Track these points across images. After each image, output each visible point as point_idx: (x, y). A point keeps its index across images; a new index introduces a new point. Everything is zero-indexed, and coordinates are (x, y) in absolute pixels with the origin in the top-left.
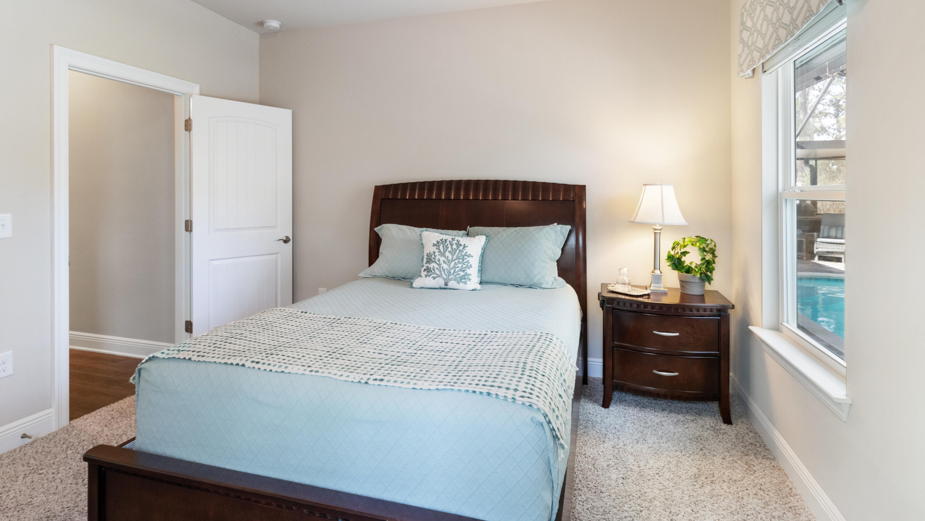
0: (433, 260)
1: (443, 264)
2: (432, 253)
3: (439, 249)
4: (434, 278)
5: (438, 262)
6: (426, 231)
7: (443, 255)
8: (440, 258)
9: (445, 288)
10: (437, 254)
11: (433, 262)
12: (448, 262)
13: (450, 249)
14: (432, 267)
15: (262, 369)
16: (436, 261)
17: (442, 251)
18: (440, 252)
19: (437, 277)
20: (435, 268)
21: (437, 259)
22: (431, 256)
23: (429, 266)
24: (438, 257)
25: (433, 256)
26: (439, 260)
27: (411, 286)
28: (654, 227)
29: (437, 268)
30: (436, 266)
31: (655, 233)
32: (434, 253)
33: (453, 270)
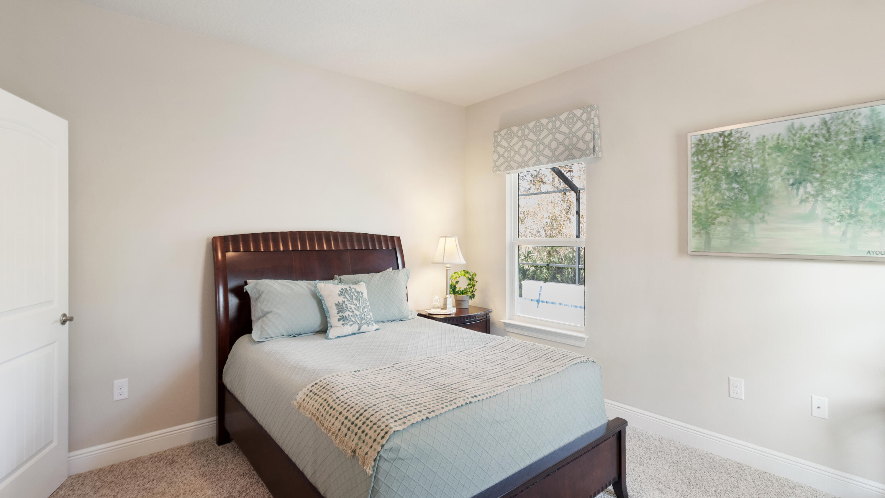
0: (345, 309)
1: (355, 311)
2: (341, 302)
3: (346, 298)
4: (351, 325)
5: (351, 310)
6: (319, 283)
7: (351, 302)
8: (351, 306)
9: (359, 332)
10: (346, 302)
11: (347, 311)
12: (358, 309)
13: (354, 297)
14: (347, 316)
15: (485, 398)
16: (349, 309)
17: (349, 299)
18: (348, 300)
19: (354, 324)
20: (350, 315)
21: (349, 308)
22: (342, 305)
23: (344, 315)
24: (349, 306)
25: (344, 306)
26: (351, 308)
27: (327, 338)
28: (446, 266)
29: (352, 316)
30: (351, 314)
31: (447, 270)
32: (344, 302)
33: (363, 315)
